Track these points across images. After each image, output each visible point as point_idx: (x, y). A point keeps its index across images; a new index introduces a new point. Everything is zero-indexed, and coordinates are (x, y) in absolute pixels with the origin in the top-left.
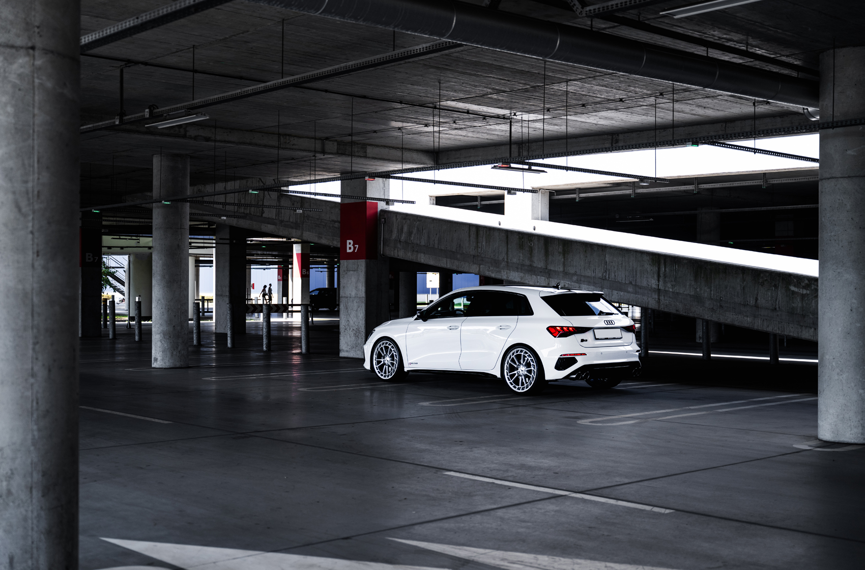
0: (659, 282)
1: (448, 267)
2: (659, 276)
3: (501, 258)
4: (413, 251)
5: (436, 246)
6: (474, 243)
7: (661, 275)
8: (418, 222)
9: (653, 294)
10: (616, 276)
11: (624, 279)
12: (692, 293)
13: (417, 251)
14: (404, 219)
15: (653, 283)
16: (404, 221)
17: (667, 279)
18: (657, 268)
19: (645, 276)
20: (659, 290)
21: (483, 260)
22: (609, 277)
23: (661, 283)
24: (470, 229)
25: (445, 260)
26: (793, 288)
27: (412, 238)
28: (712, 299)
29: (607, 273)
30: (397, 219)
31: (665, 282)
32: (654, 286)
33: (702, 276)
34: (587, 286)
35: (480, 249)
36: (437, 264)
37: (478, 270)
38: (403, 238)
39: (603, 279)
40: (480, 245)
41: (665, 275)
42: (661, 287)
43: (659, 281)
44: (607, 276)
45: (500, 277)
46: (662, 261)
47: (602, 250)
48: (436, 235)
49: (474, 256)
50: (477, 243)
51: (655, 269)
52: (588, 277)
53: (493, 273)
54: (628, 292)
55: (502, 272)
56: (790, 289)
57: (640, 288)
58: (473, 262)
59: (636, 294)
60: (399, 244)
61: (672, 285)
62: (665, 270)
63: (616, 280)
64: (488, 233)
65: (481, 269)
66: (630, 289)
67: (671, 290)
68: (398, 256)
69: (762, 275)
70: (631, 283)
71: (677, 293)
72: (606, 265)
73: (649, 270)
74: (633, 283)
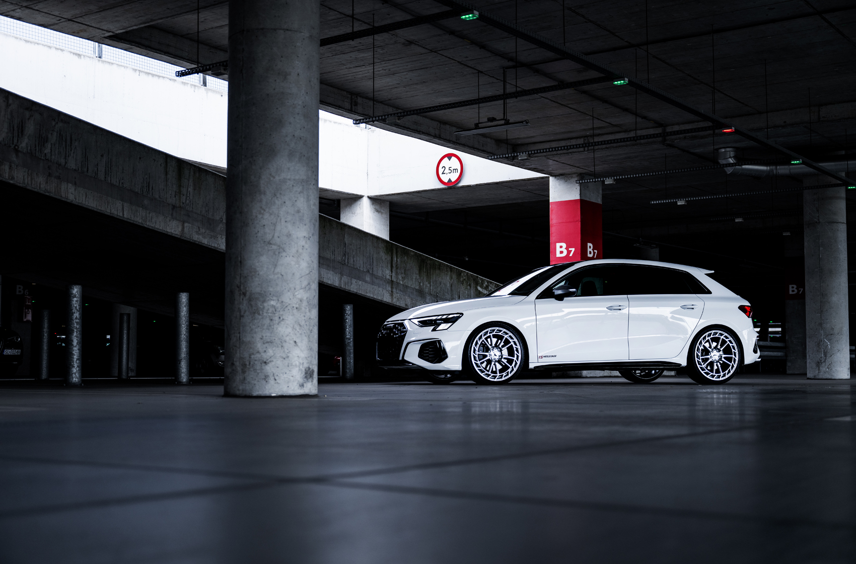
0: (392, 273)
1: (125, 216)
2: (392, 267)
3: (217, 218)
4: (50, 175)
5: (101, 176)
6: (174, 186)
7: (394, 266)
8: (60, 124)
9: (387, 285)
10: (355, 261)
11: (362, 266)
12: (417, 288)
13: (58, 178)
14: (27, 109)
15: (388, 272)
16: (27, 114)
17: (399, 271)
18: (390, 258)
19: (380, 265)
20: (392, 281)
21: (189, 216)
22: (348, 262)
23: (394, 274)
24: (166, 162)
25: (119, 204)
26: (479, 288)
27: (47, 151)
28: (431, 295)
29: (347, 257)
30: (8, 105)
31: (397, 274)
32: (388, 277)
33: (424, 271)
34: (326, 271)
35: (184, 197)
36: (103, 209)
37: (180, 229)
38: (24, 145)
39: (343, 264)
40: (184, 191)
41: (397, 266)
42: (394, 279)
43: (392, 271)
44: (346, 261)
45: (216, 246)
46: (395, 251)
47: (341, 229)
48: (102, 156)
49: (174, 207)
50: (180, 186)
51: (389, 258)
52: (327, 259)
53: (204, 237)
54: (366, 282)
55: (219, 239)
56: (478, 289)
57: (377, 278)
58: (172, 215)
59: (373, 284)
60: (14, 156)
61: (402, 278)
62: (397, 260)
63: (355, 267)
64: (197, 175)
65: (186, 230)
66: (368, 279)
67: (401, 283)
68: (13, 178)
69: (462, 274)
70: (368, 271)
71: (406, 286)
72: (345, 246)
73: (383, 258)
74: (371, 272)
